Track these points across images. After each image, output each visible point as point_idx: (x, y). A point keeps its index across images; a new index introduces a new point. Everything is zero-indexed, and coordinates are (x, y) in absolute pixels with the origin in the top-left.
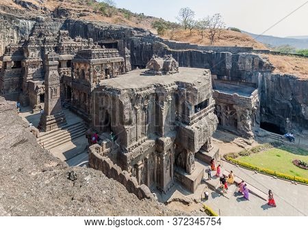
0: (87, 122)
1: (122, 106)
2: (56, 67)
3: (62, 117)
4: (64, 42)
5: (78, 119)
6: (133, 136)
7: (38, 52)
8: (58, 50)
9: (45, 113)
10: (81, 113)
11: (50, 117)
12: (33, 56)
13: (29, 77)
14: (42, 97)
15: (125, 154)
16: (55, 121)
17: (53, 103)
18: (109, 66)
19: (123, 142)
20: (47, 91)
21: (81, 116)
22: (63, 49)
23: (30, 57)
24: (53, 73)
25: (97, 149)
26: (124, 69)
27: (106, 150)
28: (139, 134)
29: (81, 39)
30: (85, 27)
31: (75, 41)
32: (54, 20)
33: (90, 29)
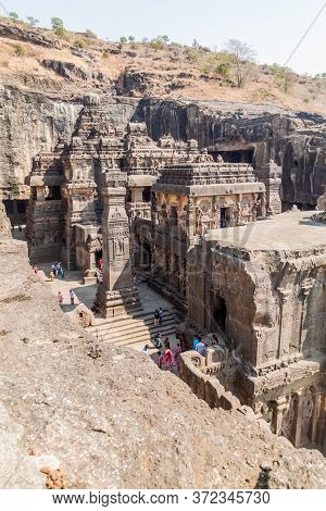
0: (180, 311)
1: (250, 287)
2: (122, 200)
3: (134, 295)
4: (137, 148)
5: (165, 304)
6: (272, 346)
7: (89, 168)
8: (124, 164)
10: (169, 294)
11: (111, 294)
12: (81, 176)
13: (75, 218)
14: (99, 255)
15: (251, 378)
16: (120, 301)
17: (117, 267)
18: (229, 202)
19: (249, 355)
20: (106, 246)
21: (170, 299)
22: (135, 164)
23: (74, 178)
24: (116, 210)
25: (194, 359)
27: (212, 365)
28: (285, 346)
29: (172, 141)
30: (183, 113)
31: (159, 145)
32: (118, 101)
33: (192, 119)
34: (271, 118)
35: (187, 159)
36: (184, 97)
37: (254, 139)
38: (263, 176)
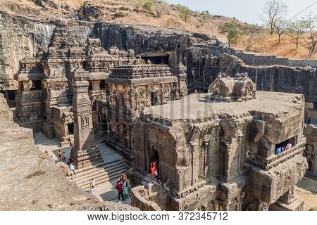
0: (128, 160)
1: (173, 143)
2: (86, 89)
3: (97, 152)
4: (95, 55)
5: (118, 156)
6: (188, 178)
7: (61, 68)
8: (86, 66)
9: (75, 148)
10: (120, 149)
11: (81, 152)
12: (56, 73)
13: (53, 102)
14: (71, 127)
15: (177, 200)
16: (87, 157)
17: (85, 134)
18: (156, 88)
19: (174, 185)
20: (76, 120)
21: (121, 153)
22: (94, 65)
23: (51, 75)
24: (82, 97)
25: (141, 191)
26: (177, 94)
27: (152, 194)
28: (196, 177)
29: (117, 50)
30: (123, 32)
31: (109, 53)
32: (80, 24)
33: (129, 36)
34: (179, 36)
35: (128, 62)
36: (124, 22)
37: (169, 49)
38: (175, 72)
